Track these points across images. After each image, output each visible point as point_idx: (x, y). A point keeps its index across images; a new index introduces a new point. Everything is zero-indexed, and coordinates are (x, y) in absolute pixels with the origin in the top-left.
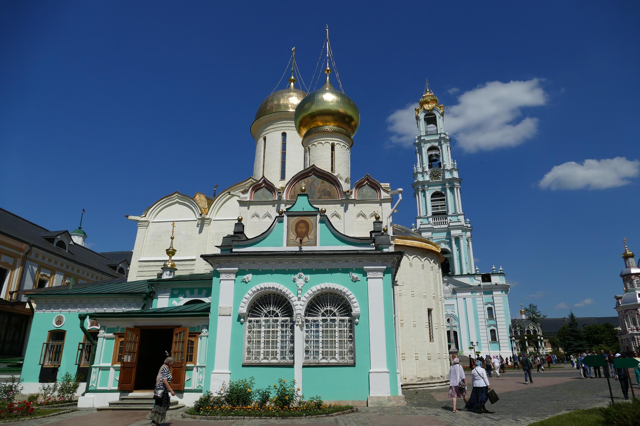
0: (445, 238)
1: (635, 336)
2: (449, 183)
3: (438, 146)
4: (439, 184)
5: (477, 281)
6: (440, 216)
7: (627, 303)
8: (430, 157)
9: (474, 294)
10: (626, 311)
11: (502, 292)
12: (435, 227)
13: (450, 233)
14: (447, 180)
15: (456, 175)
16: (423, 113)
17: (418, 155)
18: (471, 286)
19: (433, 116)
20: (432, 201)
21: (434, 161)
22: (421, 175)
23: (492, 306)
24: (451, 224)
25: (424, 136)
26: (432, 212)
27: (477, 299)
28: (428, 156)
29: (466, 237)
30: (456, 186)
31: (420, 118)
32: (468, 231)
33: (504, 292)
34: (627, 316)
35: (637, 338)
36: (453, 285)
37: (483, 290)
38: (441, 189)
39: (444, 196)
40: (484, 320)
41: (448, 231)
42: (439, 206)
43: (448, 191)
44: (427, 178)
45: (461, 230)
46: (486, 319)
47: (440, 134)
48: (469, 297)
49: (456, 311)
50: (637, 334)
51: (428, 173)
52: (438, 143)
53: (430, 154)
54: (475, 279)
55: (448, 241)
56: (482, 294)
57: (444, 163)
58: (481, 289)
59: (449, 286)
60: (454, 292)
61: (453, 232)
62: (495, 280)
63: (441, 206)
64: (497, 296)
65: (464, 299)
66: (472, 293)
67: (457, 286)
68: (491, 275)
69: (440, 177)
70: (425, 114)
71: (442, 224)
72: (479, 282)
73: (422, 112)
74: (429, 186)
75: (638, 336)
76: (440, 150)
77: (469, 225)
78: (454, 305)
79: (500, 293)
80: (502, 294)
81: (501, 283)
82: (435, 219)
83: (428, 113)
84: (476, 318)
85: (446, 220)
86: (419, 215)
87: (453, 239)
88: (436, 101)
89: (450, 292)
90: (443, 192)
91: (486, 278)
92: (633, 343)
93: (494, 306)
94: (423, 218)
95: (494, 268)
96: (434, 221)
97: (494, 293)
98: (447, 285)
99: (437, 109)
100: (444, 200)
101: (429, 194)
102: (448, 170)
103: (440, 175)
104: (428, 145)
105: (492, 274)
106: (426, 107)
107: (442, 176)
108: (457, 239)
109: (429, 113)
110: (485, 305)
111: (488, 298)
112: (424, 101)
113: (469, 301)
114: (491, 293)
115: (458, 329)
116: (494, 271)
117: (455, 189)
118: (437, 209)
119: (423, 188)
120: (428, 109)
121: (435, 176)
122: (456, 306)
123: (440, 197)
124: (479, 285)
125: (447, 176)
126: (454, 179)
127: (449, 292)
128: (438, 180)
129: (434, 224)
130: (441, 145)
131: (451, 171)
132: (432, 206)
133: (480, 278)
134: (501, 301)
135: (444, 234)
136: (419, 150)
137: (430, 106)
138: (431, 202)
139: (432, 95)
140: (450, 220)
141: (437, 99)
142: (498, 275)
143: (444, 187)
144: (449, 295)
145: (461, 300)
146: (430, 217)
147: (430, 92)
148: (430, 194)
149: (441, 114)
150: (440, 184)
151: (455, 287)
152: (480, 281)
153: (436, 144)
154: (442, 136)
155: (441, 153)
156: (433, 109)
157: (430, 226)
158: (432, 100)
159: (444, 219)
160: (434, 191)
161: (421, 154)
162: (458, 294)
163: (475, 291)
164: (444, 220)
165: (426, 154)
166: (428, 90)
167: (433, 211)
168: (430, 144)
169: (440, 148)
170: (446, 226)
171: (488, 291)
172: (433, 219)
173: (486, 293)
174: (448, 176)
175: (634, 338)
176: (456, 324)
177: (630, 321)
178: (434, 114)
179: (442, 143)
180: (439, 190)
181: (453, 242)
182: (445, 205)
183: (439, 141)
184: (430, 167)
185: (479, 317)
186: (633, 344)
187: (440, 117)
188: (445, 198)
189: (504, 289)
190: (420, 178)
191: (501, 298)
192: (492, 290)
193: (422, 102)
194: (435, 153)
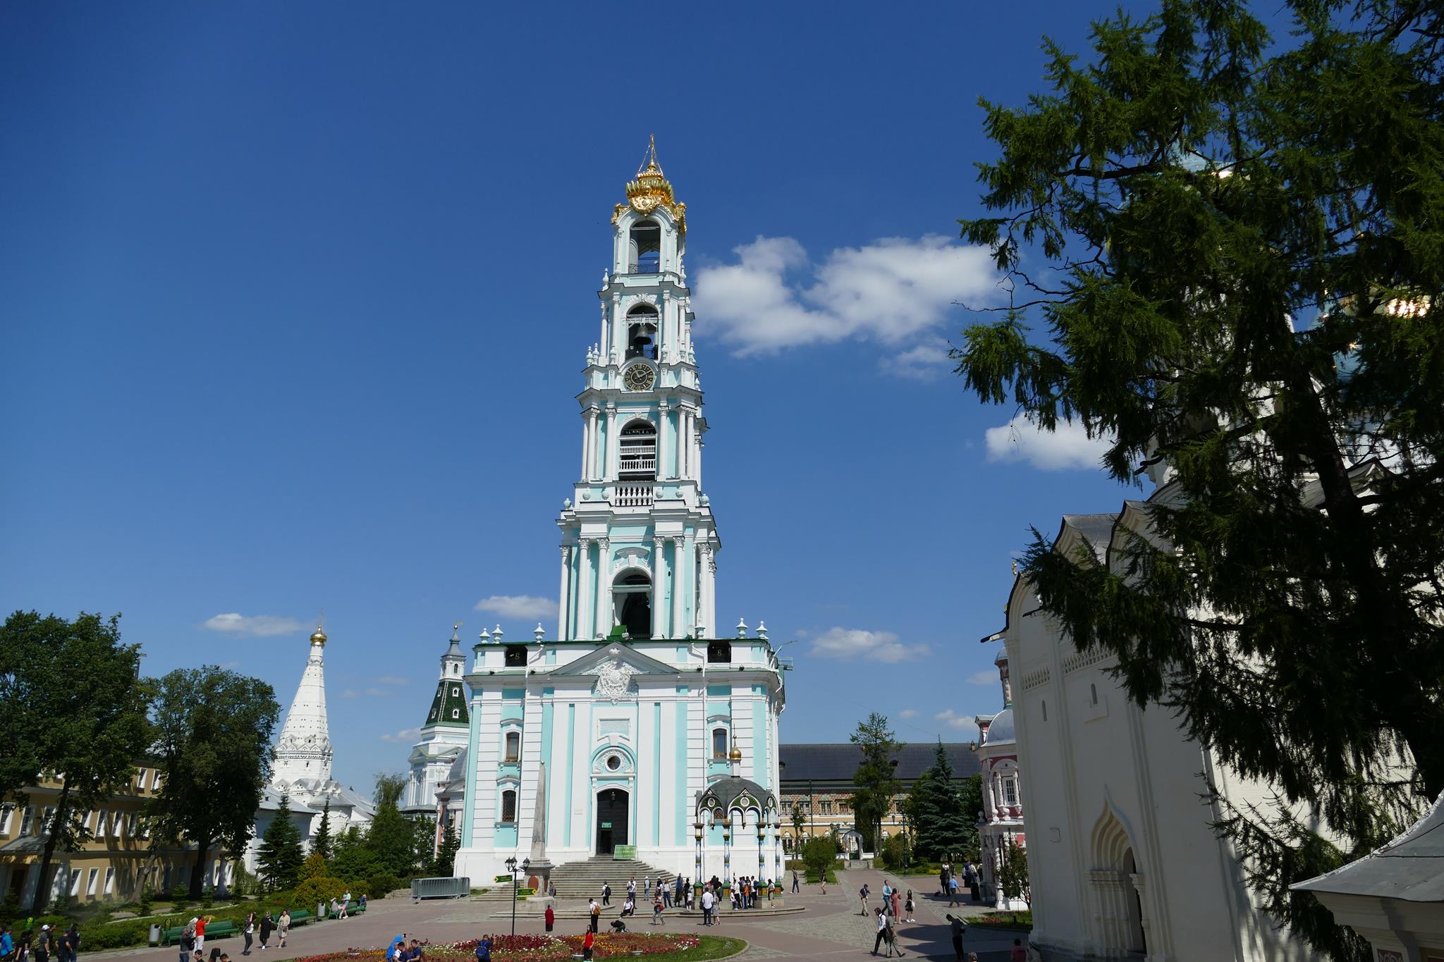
0: (641, 540)
1: (1006, 834)
2: (669, 401)
3: (656, 303)
4: (644, 400)
5: (696, 659)
6: (634, 484)
7: (999, 739)
8: (634, 329)
9: (683, 691)
10: (995, 760)
11: (754, 690)
12: (617, 511)
13: (654, 528)
14: (663, 390)
15: (689, 380)
16: (629, 217)
17: (604, 322)
18: (677, 672)
19: (654, 228)
20: (623, 443)
21: (641, 342)
22: (602, 375)
23: (726, 726)
24: (658, 506)
25: (623, 275)
26: (620, 473)
27: (690, 706)
28: (628, 327)
29: (696, 542)
30: (683, 408)
31: (620, 231)
32: (702, 525)
33: (759, 689)
34: (995, 774)
35: (1010, 838)
36: (633, 666)
37: (706, 683)
38: (650, 413)
39: (653, 431)
40: (700, 763)
41: (649, 522)
42: (638, 457)
43: (665, 421)
44: (618, 383)
45: (681, 524)
46: (706, 761)
47: (664, 274)
48: (669, 700)
49: (632, 736)
50: (1009, 829)
51: (621, 370)
52: (655, 296)
53: (633, 323)
54: (690, 651)
55: (649, 549)
56: (703, 693)
57: (664, 349)
58: (701, 680)
59: (622, 670)
60: (634, 685)
61: (662, 528)
62: (742, 656)
63: (645, 457)
64: (743, 699)
65: (657, 704)
66: (678, 690)
67: (642, 670)
68: (731, 644)
69: (648, 382)
70: (634, 220)
71: (639, 503)
72: (700, 661)
73: (627, 216)
74: (617, 405)
75: (1013, 834)
76: (660, 315)
77: (705, 512)
78: (628, 720)
79: (748, 691)
80: (754, 694)
81: (754, 666)
82: (621, 490)
83: (641, 219)
84: (682, 756)
85: (650, 494)
86: (584, 477)
87: (659, 545)
88: (668, 193)
89: (624, 684)
90: (653, 423)
91: (719, 650)
92: (1000, 852)
93: (731, 725)
94: (593, 486)
95: (742, 625)
96: (618, 494)
97: (735, 691)
98: (619, 666)
99: (665, 210)
100: (652, 442)
101: (616, 426)
102: (669, 367)
103: (648, 379)
104: (631, 301)
105: (738, 640)
106: (639, 202)
107: (654, 381)
108: (670, 546)
109: (644, 219)
110: (708, 722)
111: (717, 704)
112: (637, 189)
113: (669, 710)
114: (727, 691)
115: (631, 784)
116: (742, 632)
117: (682, 417)
118: (633, 466)
119: (602, 408)
120: (642, 208)
121: (637, 380)
122: (633, 723)
123: (645, 433)
124: (699, 670)
125: (664, 381)
126: (682, 391)
127: (620, 686)
128: (644, 391)
129: (618, 504)
130: (661, 301)
131: (677, 369)
132: (623, 457)
133: (704, 651)
134: (750, 714)
135: (640, 532)
136: (607, 310)
137: (648, 201)
138: (622, 445)
139: (660, 176)
140: (657, 496)
141: (670, 187)
142: (750, 644)
143: (655, 409)
144: (621, 692)
145: (647, 709)
146: (609, 485)
147: (656, 169)
148: (618, 424)
149: (672, 225)
150: (649, 400)
151: (636, 672)
152: (702, 658)
153: (651, 299)
154: (669, 278)
155: (660, 322)
156: (655, 209)
157: (605, 507)
158: (657, 189)
159: (645, 491)
160: (631, 418)
161: (610, 319)
162: (642, 692)
163: (687, 684)
164: (645, 495)
165: (624, 323)
166: (652, 163)
167: (622, 471)
168: (637, 298)
169: (659, 310)
170: (645, 510)
171: (720, 687)
172: (619, 491)
173: (713, 691)
174: (668, 381)
175: (1001, 837)
176: (629, 771)
177: (1001, 790)
178: (656, 224)
179: (666, 296)
180: (645, 417)
181: (659, 552)
182: (653, 457)
183: (658, 291)
184: (629, 355)
185: (690, 753)
186: (998, 855)
187: (669, 232)
188: (655, 437)
189: (760, 683)
190: (598, 382)
191: (750, 705)
192: (731, 683)
193: (632, 190)
194: (647, 322)
